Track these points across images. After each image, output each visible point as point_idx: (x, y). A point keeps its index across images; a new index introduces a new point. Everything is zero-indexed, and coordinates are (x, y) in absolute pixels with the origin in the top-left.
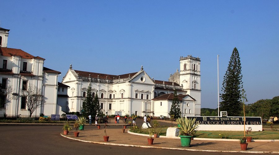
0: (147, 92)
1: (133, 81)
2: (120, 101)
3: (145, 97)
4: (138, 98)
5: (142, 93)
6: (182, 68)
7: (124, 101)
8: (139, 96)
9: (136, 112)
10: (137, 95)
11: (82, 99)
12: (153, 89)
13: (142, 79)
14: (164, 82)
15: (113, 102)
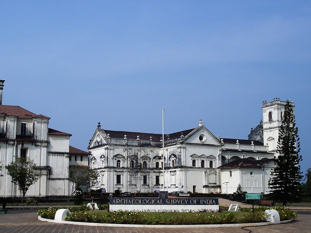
0: (209, 156)
1: (187, 142)
2: (170, 172)
3: (207, 165)
4: (196, 166)
5: (202, 159)
6: (266, 118)
7: (175, 171)
8: (198, 164)
9: (194, 187)
10: (194, 162)
11: (115, 171)
12: (219, 153)
13: (201, 138)
14: (237, 141)
15: (161, 174)
